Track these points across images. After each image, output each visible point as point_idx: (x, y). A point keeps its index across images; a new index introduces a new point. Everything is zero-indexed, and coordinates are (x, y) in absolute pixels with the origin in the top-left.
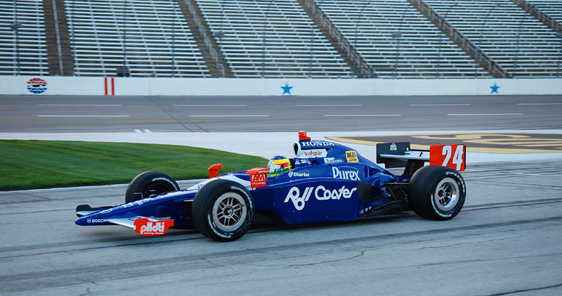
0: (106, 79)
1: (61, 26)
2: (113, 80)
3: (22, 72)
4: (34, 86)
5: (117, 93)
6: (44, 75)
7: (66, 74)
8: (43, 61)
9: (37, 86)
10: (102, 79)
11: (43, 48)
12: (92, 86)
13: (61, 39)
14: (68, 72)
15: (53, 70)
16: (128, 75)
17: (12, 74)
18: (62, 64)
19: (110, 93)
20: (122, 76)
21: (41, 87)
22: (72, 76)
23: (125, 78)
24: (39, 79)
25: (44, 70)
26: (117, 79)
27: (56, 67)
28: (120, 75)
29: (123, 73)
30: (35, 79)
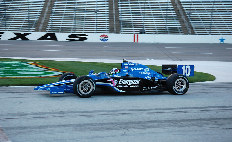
0: (134, 35)
1: (116, 11)
2: (138, 35)
3: (98, 32)
4: (103, 38)
5: (139, 42)
6: (108, 33)
8: (107, 27)
9: (104, 38)
11: (107, 21)
12: (128, 38)
13: (116, 17)
14: (118, 32)
15: (111, 31)
16: (144, 33)
17: (94, 33)
18: (115, 29)
19: (136, 41)
20: (142, 34)
21: (106, 38)
22: (119, 33)
23: (143, 35)
24: (105, 35)
25: (108, 31)
27: (113, 29)
28: (141, 33)
29: (142, 32)
30: (103, 35)
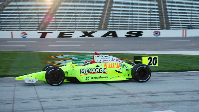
0: (183, 30)
1: (165, 10)
2: (186, 31)
3: (151, 29)
4: (156, 34)
5: (188, 36)
6: (159, 29)
7: (167, 29)
8: (158, 24)
9: (157, 34)
10: (182, 30)
11: (158, 19)
12: (177, 33)
13: (165, 15)
15: (162, 28)
16: (192, 29)
17: (147, 29)
18: (165, 25)
19: (184, 36)
20: (190, 29)
21: (158, 34)
22: (170, 29)
23: (191, 30)
24: (158, 31)
25: (159, 28)
26: (187, 30)
27: (163, 26)
28: (189, 29)
29: (190, 28)
30: (156, 31)
